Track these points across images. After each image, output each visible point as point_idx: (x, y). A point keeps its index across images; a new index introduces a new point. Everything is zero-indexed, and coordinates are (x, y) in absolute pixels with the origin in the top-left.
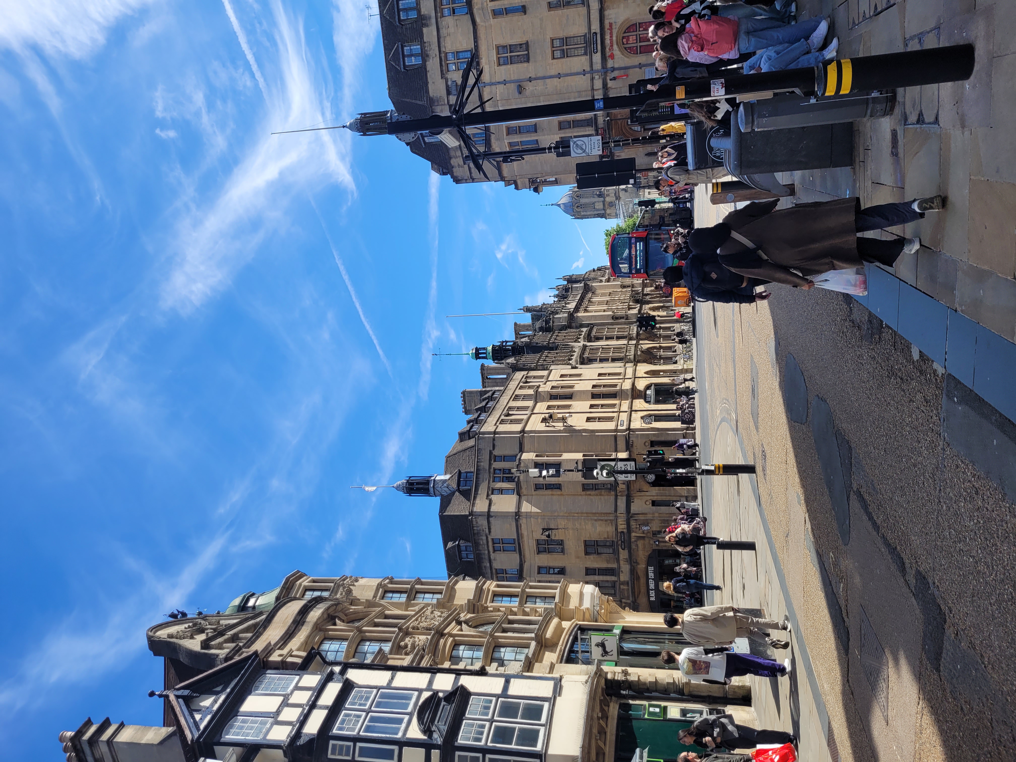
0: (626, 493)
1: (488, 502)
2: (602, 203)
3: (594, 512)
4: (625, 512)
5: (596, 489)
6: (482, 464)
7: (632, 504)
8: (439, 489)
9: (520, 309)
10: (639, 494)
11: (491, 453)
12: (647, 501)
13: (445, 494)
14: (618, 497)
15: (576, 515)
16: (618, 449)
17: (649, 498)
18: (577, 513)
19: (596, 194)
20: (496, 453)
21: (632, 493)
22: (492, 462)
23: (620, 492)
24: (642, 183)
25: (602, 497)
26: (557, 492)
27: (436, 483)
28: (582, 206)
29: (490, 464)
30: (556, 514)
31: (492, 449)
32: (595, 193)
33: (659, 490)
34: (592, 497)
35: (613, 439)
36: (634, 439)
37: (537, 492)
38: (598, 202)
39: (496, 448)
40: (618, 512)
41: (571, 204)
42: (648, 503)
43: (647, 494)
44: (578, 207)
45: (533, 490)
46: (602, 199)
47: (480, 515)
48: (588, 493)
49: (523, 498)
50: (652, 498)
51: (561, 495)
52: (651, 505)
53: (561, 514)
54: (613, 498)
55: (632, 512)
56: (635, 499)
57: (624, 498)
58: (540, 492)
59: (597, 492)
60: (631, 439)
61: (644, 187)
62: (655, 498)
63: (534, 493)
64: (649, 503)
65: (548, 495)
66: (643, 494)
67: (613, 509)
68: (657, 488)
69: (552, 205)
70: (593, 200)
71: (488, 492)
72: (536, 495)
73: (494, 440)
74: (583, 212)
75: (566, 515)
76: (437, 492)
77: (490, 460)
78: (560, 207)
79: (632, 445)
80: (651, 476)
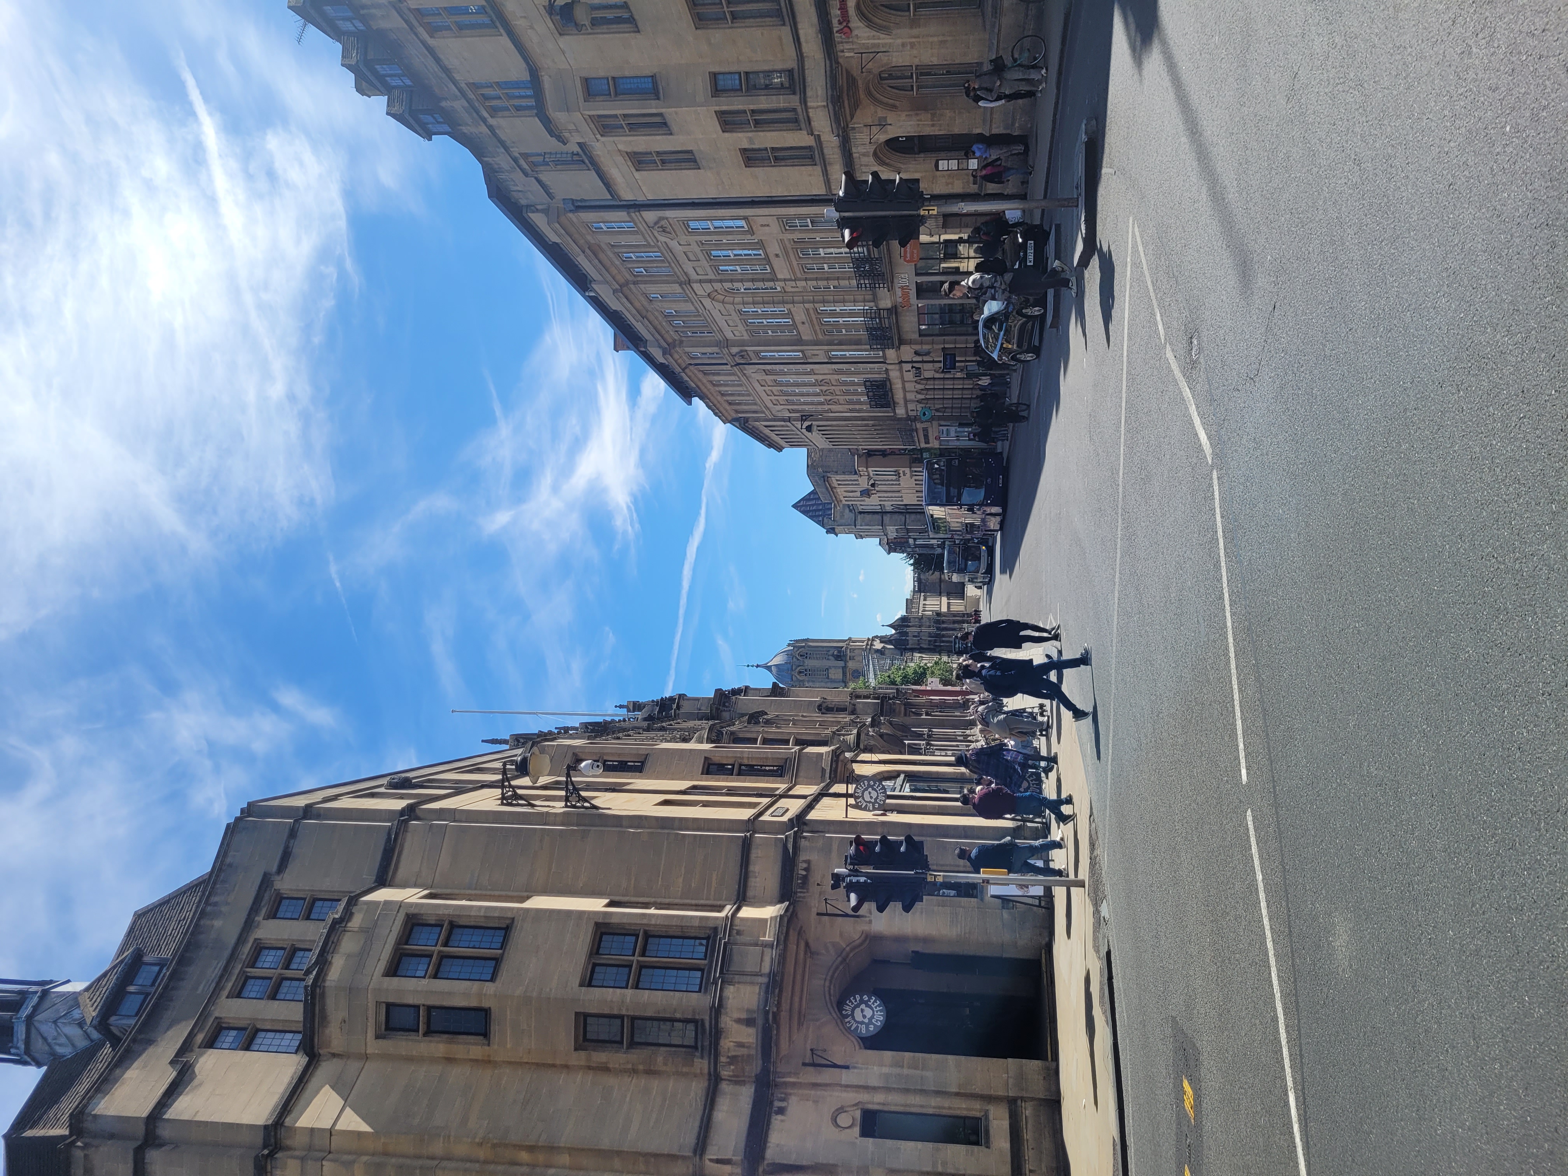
0: (755, 1068)
1: (171, 1074)
2: (841, 670)
3: (605, 1144)
4: (738, 1158)
5: (633, 1044)
6: (217, 923)
7: (776, 1120)
8: (48, 1030)
9: (621, 707)
10: (811, 1076)
11: (266, 881)
12: (841, 1110)
13: (65, 1051)
14: (724, 1086)
15: (524, 1156)
16: (750, 893)
17: (851, 1097)
18: (531, 1149)
19: (833, 655)
20: (286, 884)
21: (781, 1068)
22: (259, 918)
23: (733, 1060)
24: (910, 642)
25: (655, 1084)
26: (474, 1048)
27: (47, 1004)
28: (808, 672)
29: (249, 925)
30: (438, 1148)
31: (274, 869)
32: (831, 653)
33: (898, 1064)
34: (611, 1081)
35: (735, 853)
36: (814, 857)
37: (388, 1046)
38: (835, 667)
39: (293, 867)
40: (712, 1153)
41: (789, 666)
42: (844, 1120)
43: (846, 1077)
44: (800, 672)
45: (371, 1033)
46: (841, 663)
47: (112, 1136)
48: (600, 1057)
49: (326, 1069)
50: (863, 1097)
51: (488, 1062)
52: (857, 1130)
53: (461, 1150)
54: (697, 1088)
55: (771, 1154)
56: (793, 1100)
57: (746, 1094)
58: (403, 1045)
59: (635, 1056)
60: (803, 856)
61: (913, 650)
62: (876, 1101)
63: (373, 1046)
64: (851, 1118)
65: (433, 1060)
66: (827, 1076)
67: (690, 1139)
68: (888, 1055)
69: (758, 666)
70: (826, 663)
71: (191, 1036)
72: (385, 1057)
73: (293, 833)
74: (808, 681)
75: (481, 1154)
76: (38, 1045)
77: (254, 909)
78: (771, 671)
79: (805, 878)
80: (868, 1012)
